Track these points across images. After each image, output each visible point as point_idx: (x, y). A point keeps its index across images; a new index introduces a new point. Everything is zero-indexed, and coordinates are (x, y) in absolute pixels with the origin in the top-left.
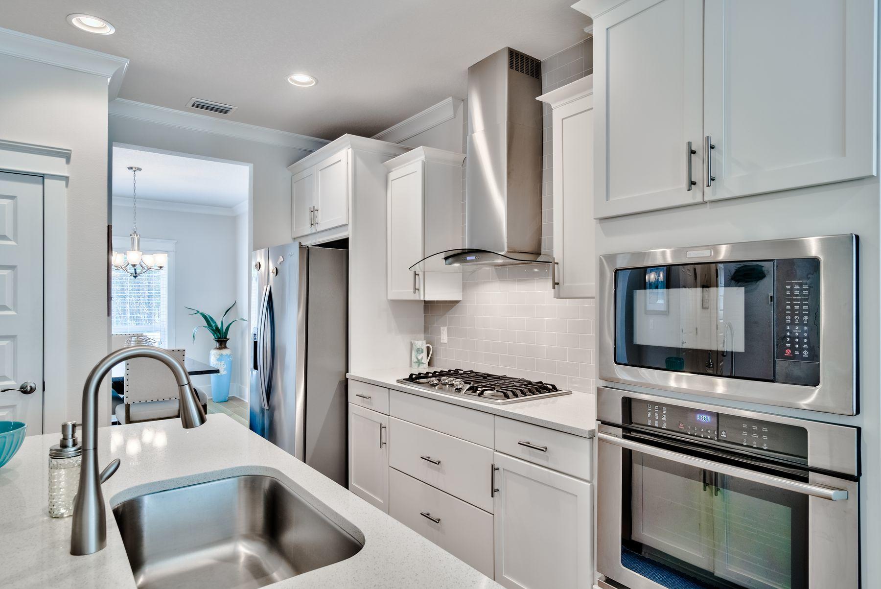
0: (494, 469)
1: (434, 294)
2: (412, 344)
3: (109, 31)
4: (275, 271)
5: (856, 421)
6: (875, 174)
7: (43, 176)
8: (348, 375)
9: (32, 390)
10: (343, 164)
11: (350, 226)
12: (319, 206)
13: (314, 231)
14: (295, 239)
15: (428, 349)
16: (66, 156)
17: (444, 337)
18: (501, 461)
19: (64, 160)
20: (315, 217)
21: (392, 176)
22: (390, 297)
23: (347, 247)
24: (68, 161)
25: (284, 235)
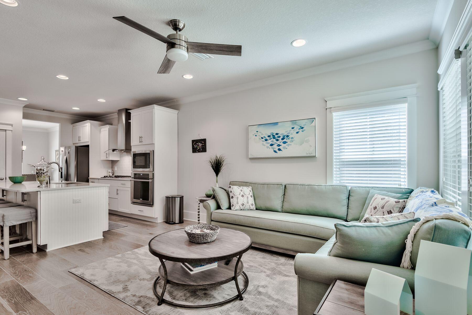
0: (117, 190)
1: (111, 158)
2: (108, 171)
3: (27, 100)
4: (68, 152)
5: (153, 172)
6: (154, 143)
7: (6, 130)
8: (89, 178)
9: (3, 179)
10: (88, 126)
11: (90, 142)
12: (81, 136)
13: (79, 142)
14: (74, 144)
15: (112, 172)
16: (12, 125)
17: (116, 169)
18: (118, 188)
19: (11, 126)
20: (80, 139)
21: (102, 130)
22: (101, 159)
23: (89, 147)
24: (12, 126)
25: (70, 143)
